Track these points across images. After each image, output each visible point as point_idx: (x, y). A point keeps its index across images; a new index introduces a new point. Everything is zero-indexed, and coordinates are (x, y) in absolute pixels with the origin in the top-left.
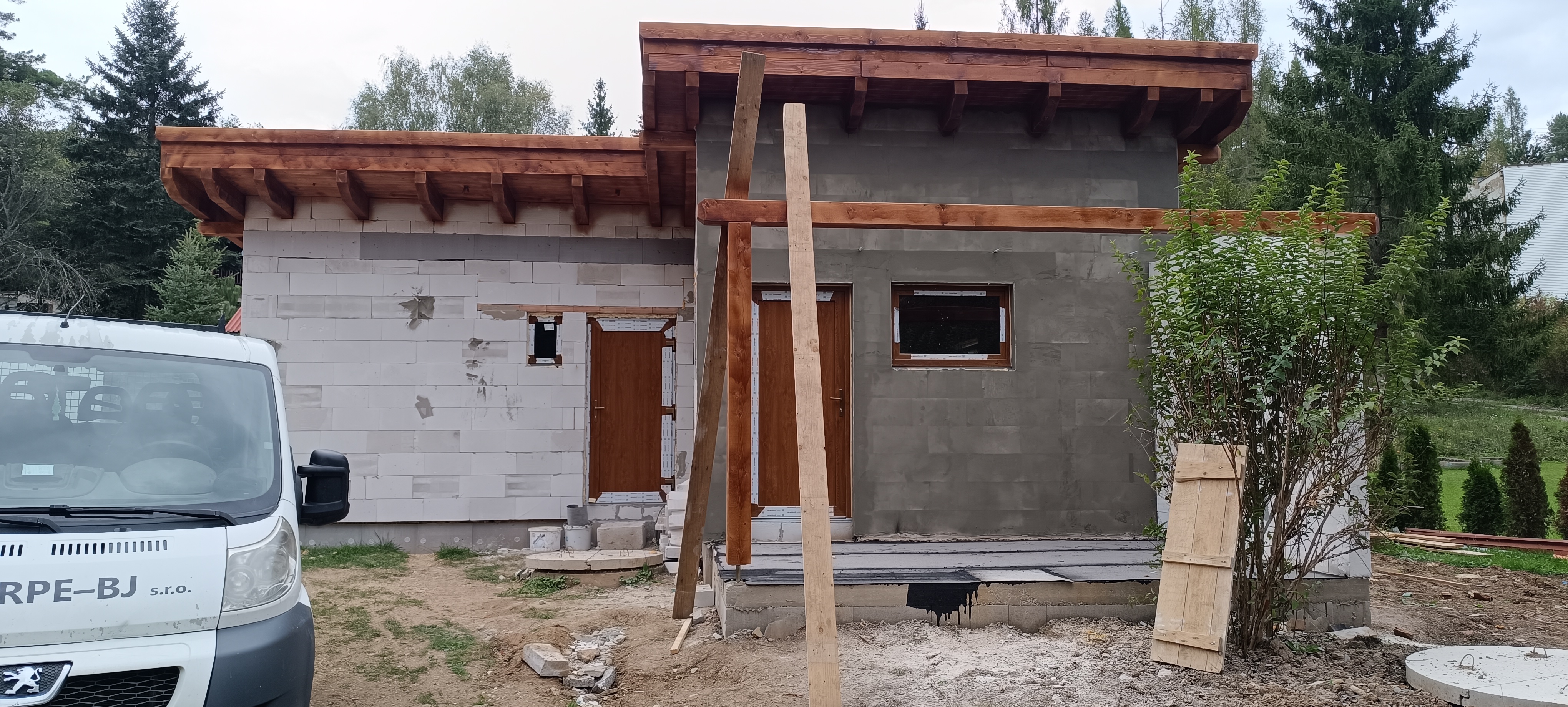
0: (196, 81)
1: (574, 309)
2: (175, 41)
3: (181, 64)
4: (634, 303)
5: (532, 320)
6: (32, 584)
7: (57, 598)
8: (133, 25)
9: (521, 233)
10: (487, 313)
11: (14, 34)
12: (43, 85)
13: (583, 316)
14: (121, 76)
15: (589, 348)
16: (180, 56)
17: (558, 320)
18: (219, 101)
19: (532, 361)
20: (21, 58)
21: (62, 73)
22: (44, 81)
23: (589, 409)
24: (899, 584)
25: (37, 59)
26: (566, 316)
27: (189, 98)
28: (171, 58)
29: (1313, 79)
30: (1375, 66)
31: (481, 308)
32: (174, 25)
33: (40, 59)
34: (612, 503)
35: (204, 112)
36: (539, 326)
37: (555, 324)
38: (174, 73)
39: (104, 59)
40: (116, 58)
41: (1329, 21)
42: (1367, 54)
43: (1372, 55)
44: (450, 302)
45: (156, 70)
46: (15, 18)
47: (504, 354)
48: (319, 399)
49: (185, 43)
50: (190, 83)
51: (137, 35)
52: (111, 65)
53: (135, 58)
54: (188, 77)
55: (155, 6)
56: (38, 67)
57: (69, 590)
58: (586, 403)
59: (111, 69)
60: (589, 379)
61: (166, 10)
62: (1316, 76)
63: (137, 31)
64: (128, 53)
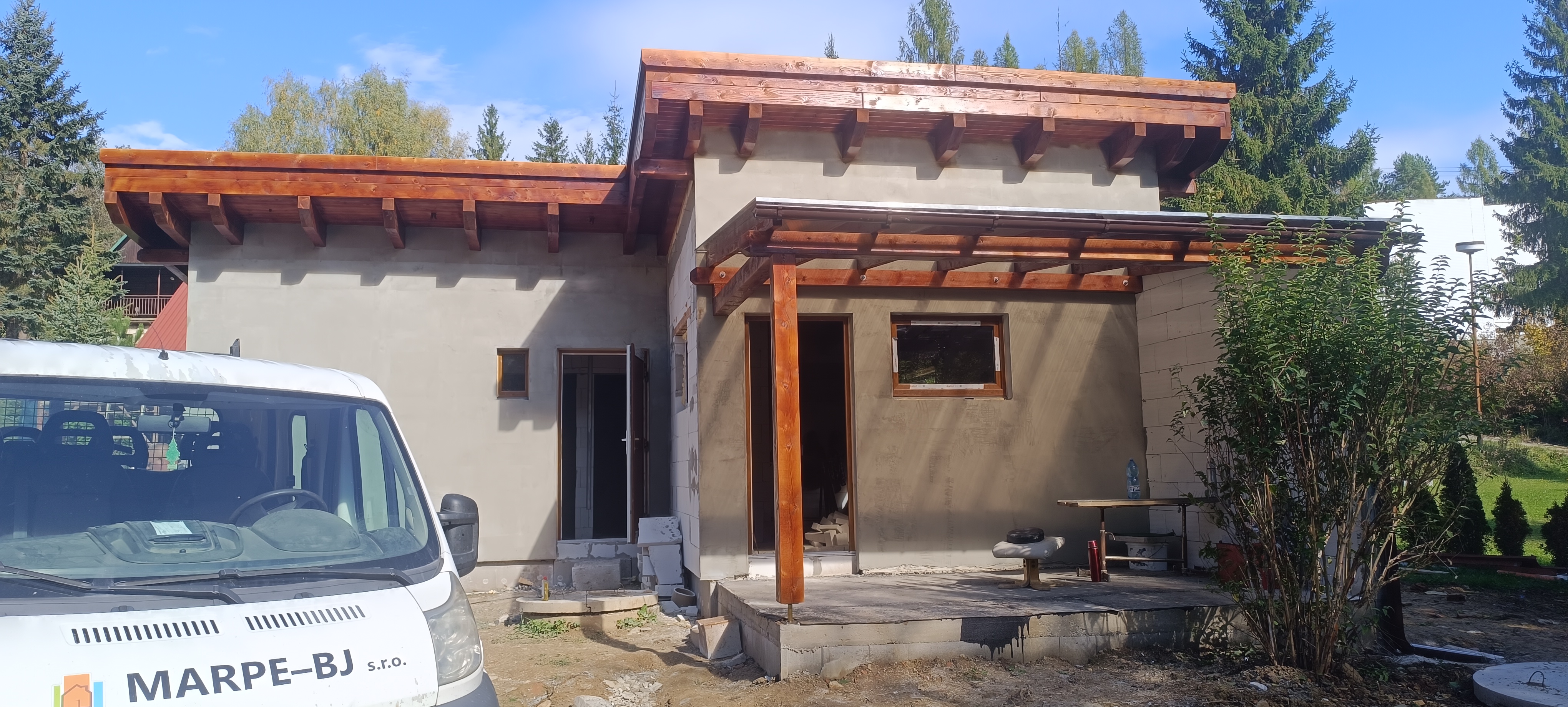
0: (75, 100)
2: (54, 57)
3: (58, 84)
5: (499, 351)
6: (245, 666)
7: (276, 682)
13: (553, 347)
15: (559, 380)
16: (57, 75)
17: (527, 352)
18: (99, 122)
19: (499, 394)
23: (558, 443)
24: (953, 619)
27: (66, 119)
28: (48, 77)
32: (52, 43)
35: (83, 133)
37: (524, 356)
38: (51, 93)
49: (63, 62)
50: (69, 103)
54: (66, 97)
55: (30, 21)
57: (285, 671)
58: (555, 437)
60: (558, 411)
61: (42, 27)
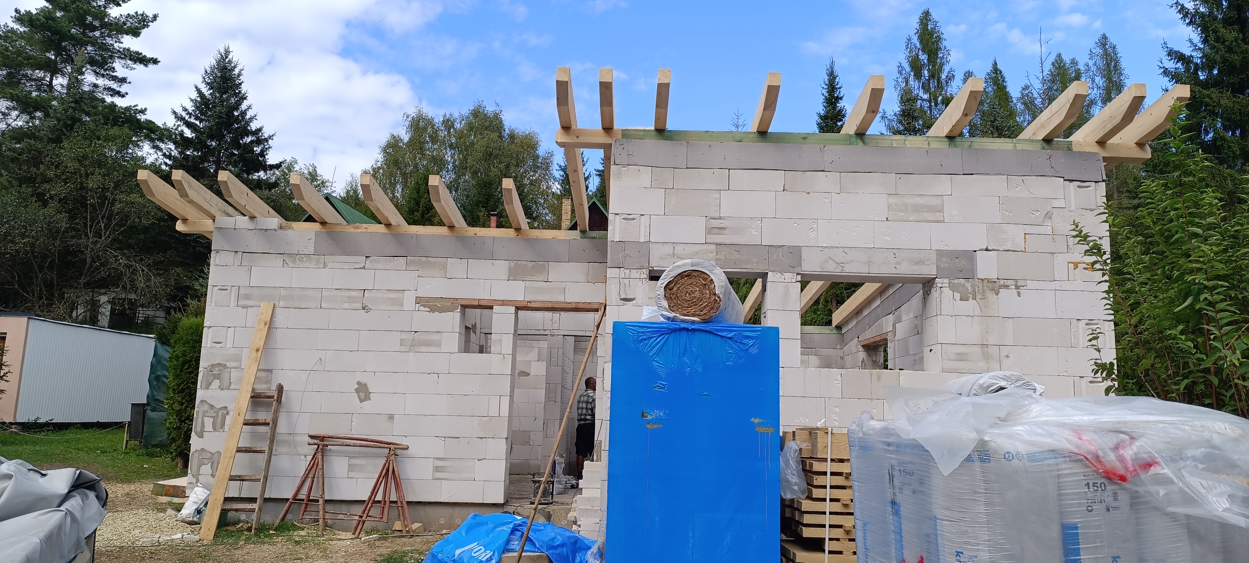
1: (504, 303)
2: (240, 96)
4: (559, 298)
8: (208, 84)
10: (425, 306)
11: (127, 93)
12: (145, 131)
13: (512, 309)
14: (198, 123)
20: (128, 111)
21: (159, 123)
22: (145, 128)
25: (140, 112)
26: (496, 309)
27: (248, 139)
31: (419, 301)
33: (143, 111)
39: (185, 109)
40: (193, 108)
41: (1196, 70)
44: (392, 295)
45: (223, 118)
46: (128, 81)
47: (438, 344)
49: (248, 98)
51: (211, 91)
52: (190, 114)
53: (209, 109)
56: (142, 117)
58: (511, 392)
59: (190, 117)
61: (234, 72)
63: (212, 88)
64: (203, 104)
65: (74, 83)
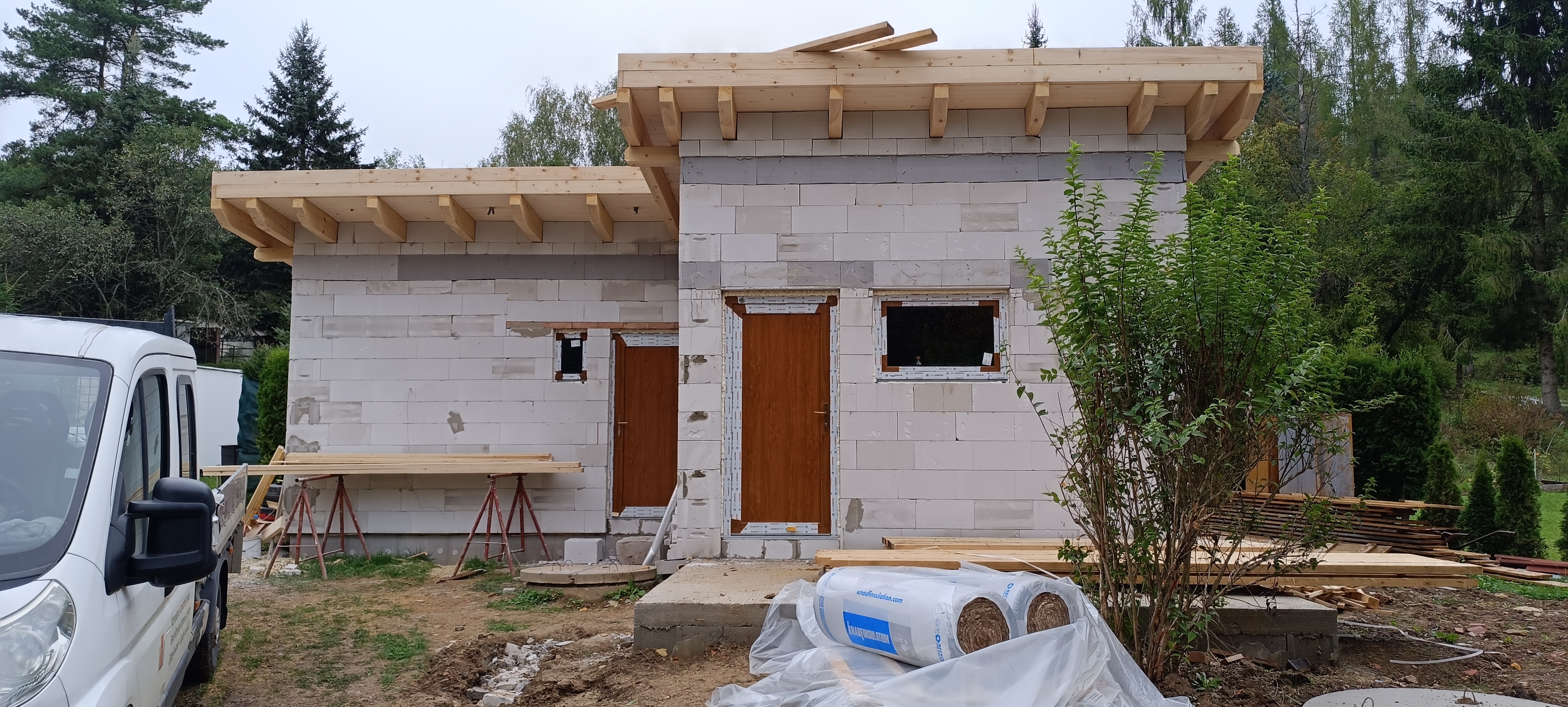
0: (341, 119)
1: (599, 325)
2: (324, 81)
3: (329, 103)
4: (657, 319)
5: (559, 337)
8: (286, 69)
9: (548, 252)
10: (516, 331)
11: (191, 84)
12: (215, 128)
13: (607, 332)
14: (275, 116)
15: (614, 364)
16: (328, 96)
17: (584, 337)
18: (362, 136)
19: (559, 377)
20: (195, 105)
21: (232, 118)
22: (216, 125)
23: (613, 424)
25: (208, 106)
26: (590, 332)
28: (320, 98)
29: (1463, 68)
30: (1531, 50)
31: (510, 325)
32: (323, 68)
33: (211, 105)
34: (635, 518)
35: (348, 147)
36: (566, 343)
37: (582, 340)
38: (322, 112)
39: (261, 102)
40: (270, 100)
42: (1523, 37)
43: (1528, 38)
44: (481, 321)
45: (305, 110)
46: (192, 68)
47: (532, 372)
48: (359, 415)
50: (336, 121)
51: (290, 78)
52: (267, 107)
53: (288, 100)
54: (334, 116)
55: (306, 50)
56: (210, 112)
58: (609, 418)
59: (267, 111)
60: (613, 394)
61: (315, 54)
62: (1467, 64)
63: (290, 74)
64: (281, 94)
65: (129, 74)
